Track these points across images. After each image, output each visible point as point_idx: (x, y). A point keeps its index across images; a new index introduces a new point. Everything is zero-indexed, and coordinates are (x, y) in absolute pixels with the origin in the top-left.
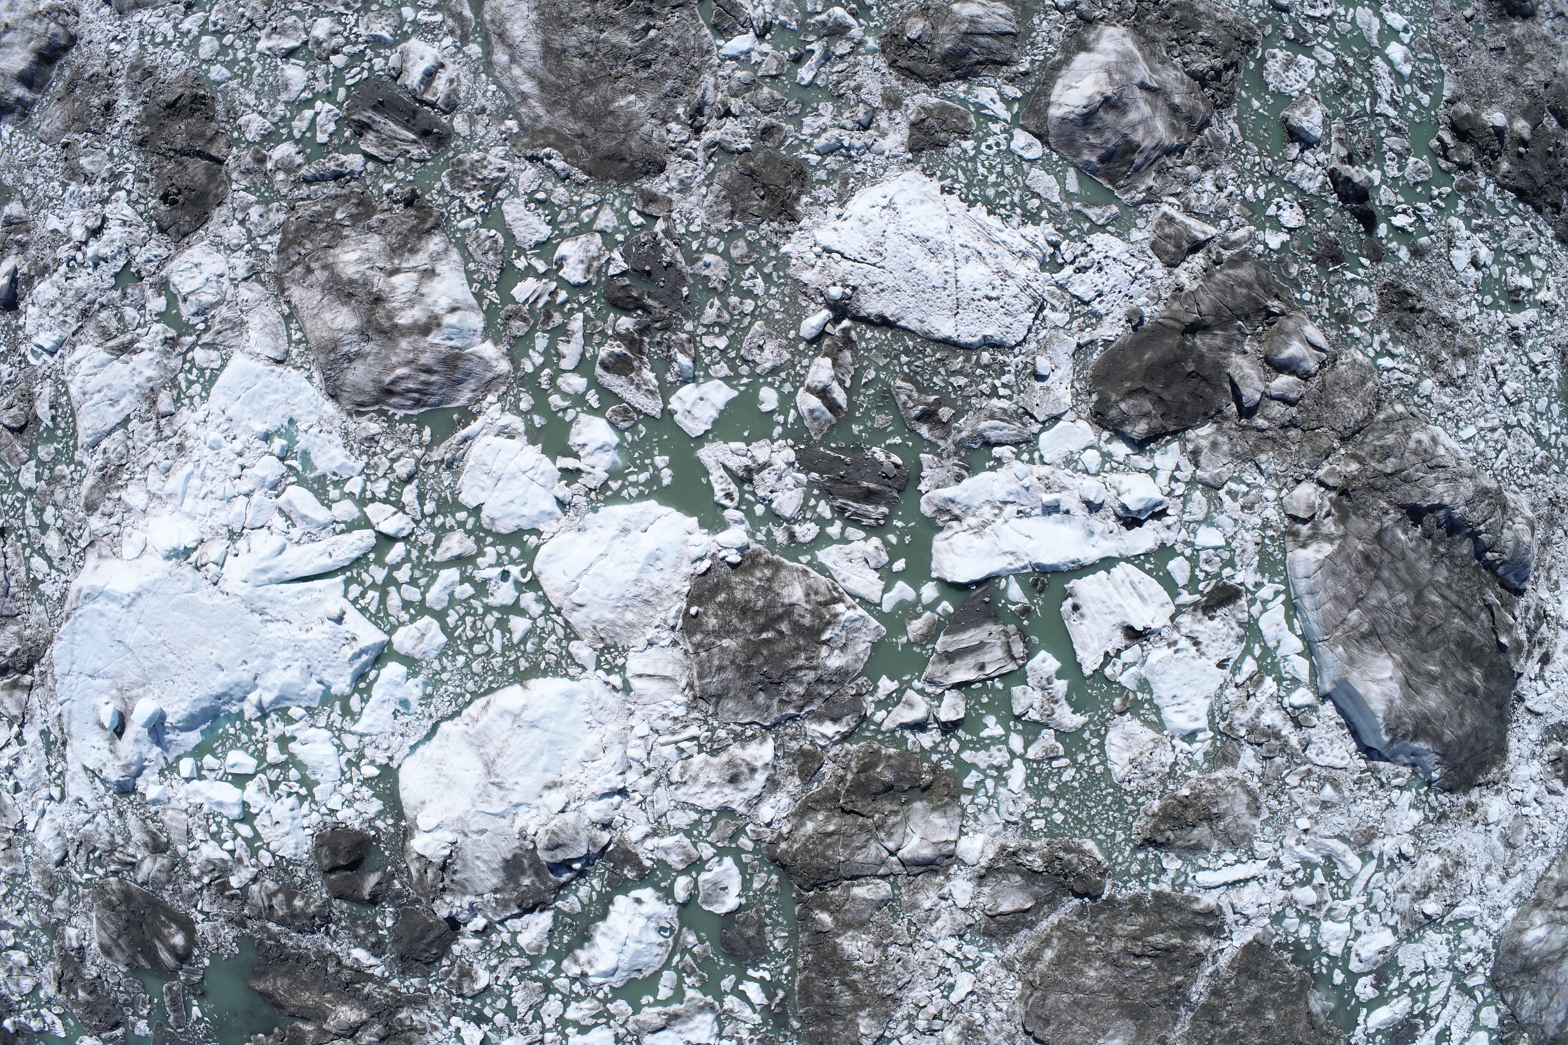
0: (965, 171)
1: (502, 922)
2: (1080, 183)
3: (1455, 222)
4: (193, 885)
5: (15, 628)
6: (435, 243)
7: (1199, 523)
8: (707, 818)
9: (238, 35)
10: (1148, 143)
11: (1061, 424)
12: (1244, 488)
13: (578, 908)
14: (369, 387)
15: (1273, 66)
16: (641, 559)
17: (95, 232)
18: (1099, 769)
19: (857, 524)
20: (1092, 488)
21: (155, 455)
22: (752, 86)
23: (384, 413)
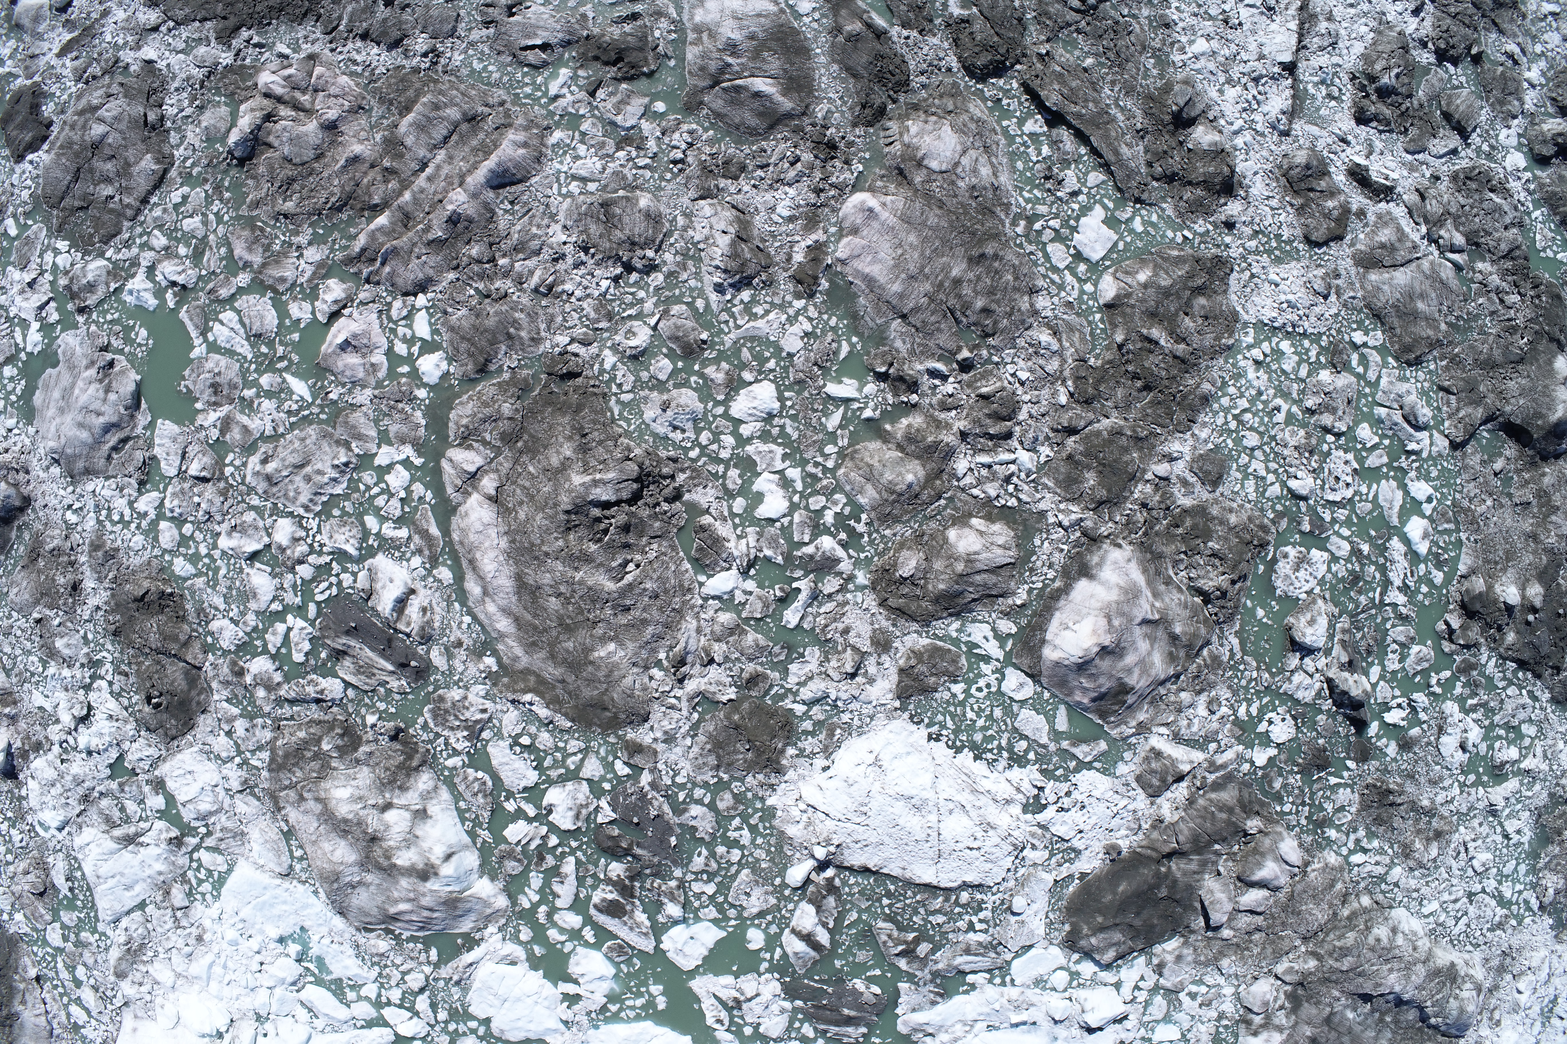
0: (953, 716)
2: (1070, 720)
3: (1451, 707)
6: (425, 780)
7: (1157, 1022)
9: (197, 525)
10: (1143, 683)
11: (1033, 951)
12: (1204, 989)
14: (374, 912)
15: (1284, 567)
17: (84, 720)
20: (1062, 1006)
21: (176, 939)
22: (735, 630)
23: (392, 932)
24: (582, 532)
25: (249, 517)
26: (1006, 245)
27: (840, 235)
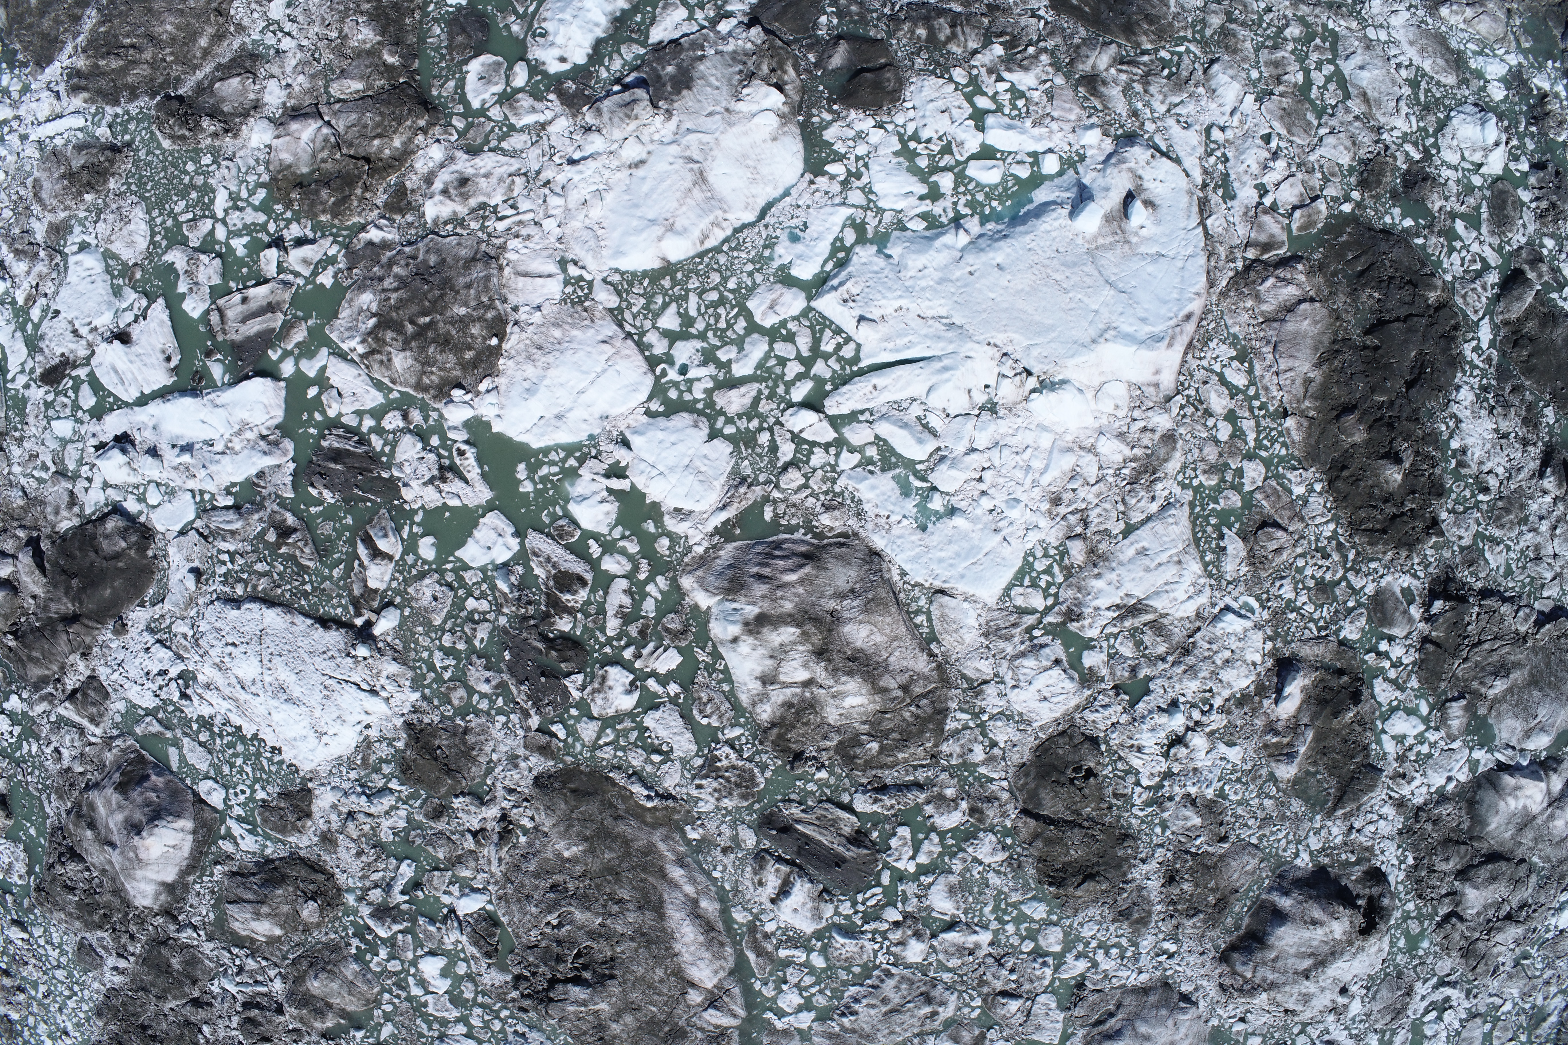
0: (262, 769)
1: (703, 27)
2: (167, 756)
4: (1049, 44)
5: (1265, 307)
6: (765, 713)
7: (72, 441)
8: (493, 144)
9: (1015, 951)
10: (110, 792)
11: (178, 527)
12: (36, 473)
13: (624, 49)
14: (830, 563)
15: (20, 869)
16: (543, 389)
17: (1176, 741)
18: (155, 213)
19: (348, 429)
20: (150, 469)
21: (1089, 495)
22: (456, 861)
23: (816, 536)
24: (599, 957)
25: (954, 962)
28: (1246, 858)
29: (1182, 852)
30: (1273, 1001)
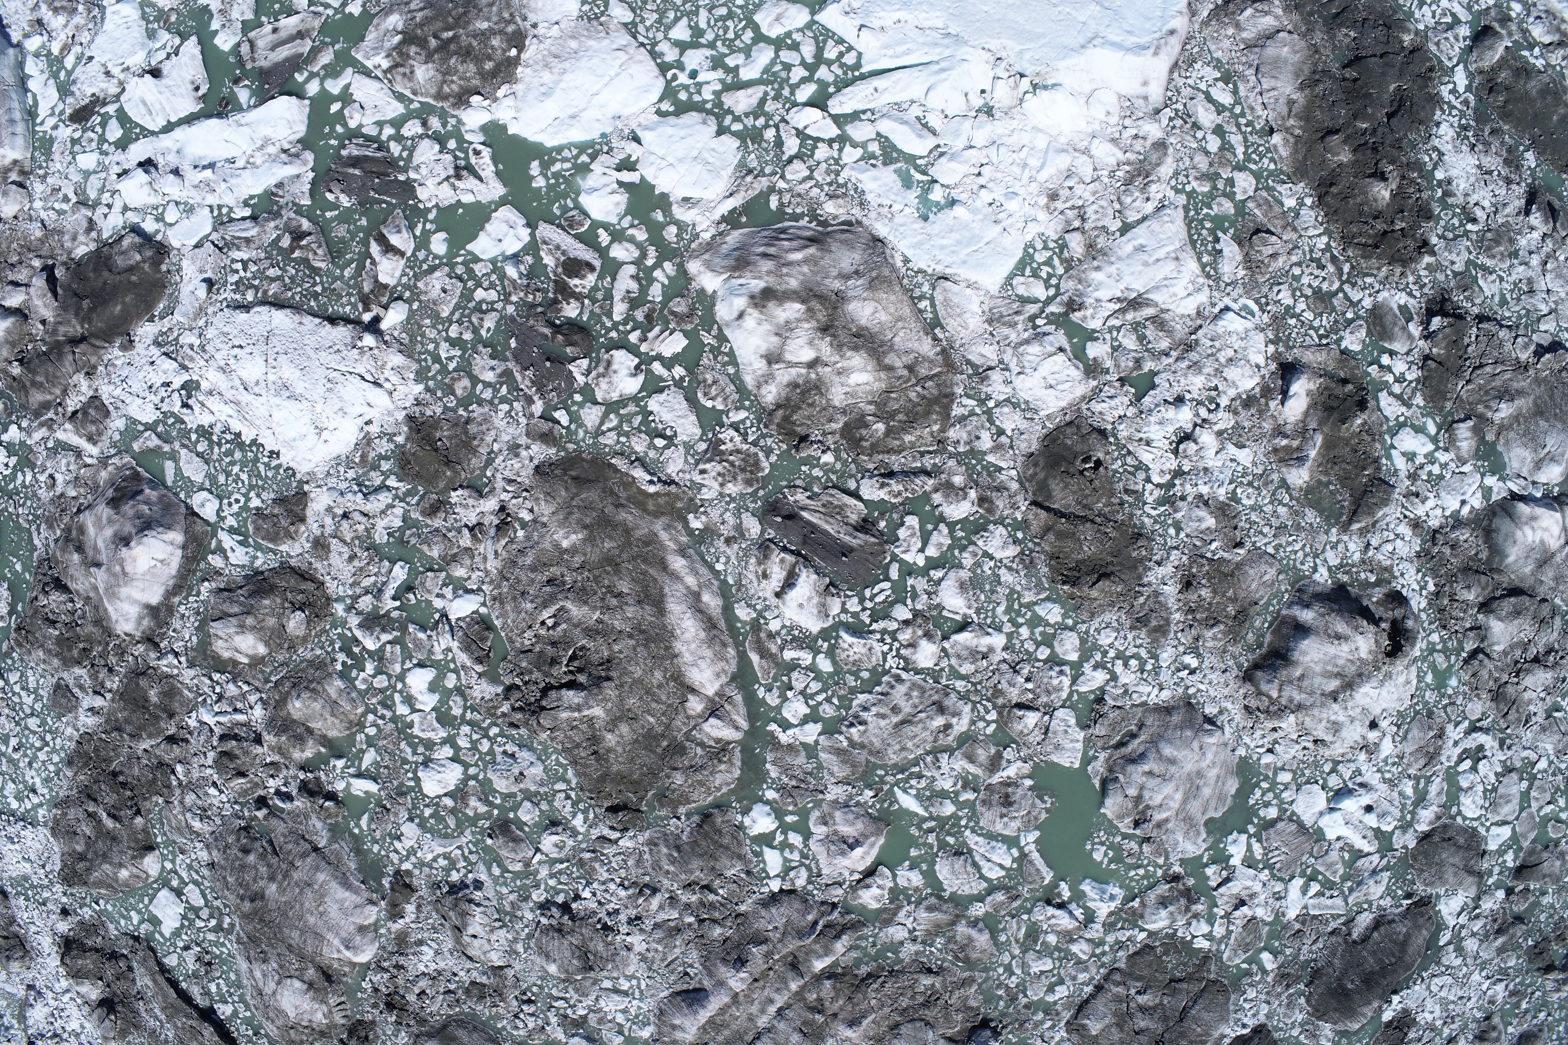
0: (259, 475)
5: (1245, 35)
6: (770, 394)
7: (95, 172)
10: (101, 510)
11: (193, 242)
12: (57, 206)
14: (834, 246)
15: (3, 609)
16: (558, 92)
19: (368, 139)
20: (171, 187)
21: (1084, 194)
22: (451, 560)
23: (820, 223)
24: (595, 658)
25: (966, 668)
26: (238, 908)
27: (376, 926)
28: (1263, 567)
29: (1197, 556)
30: (1301, 725)
